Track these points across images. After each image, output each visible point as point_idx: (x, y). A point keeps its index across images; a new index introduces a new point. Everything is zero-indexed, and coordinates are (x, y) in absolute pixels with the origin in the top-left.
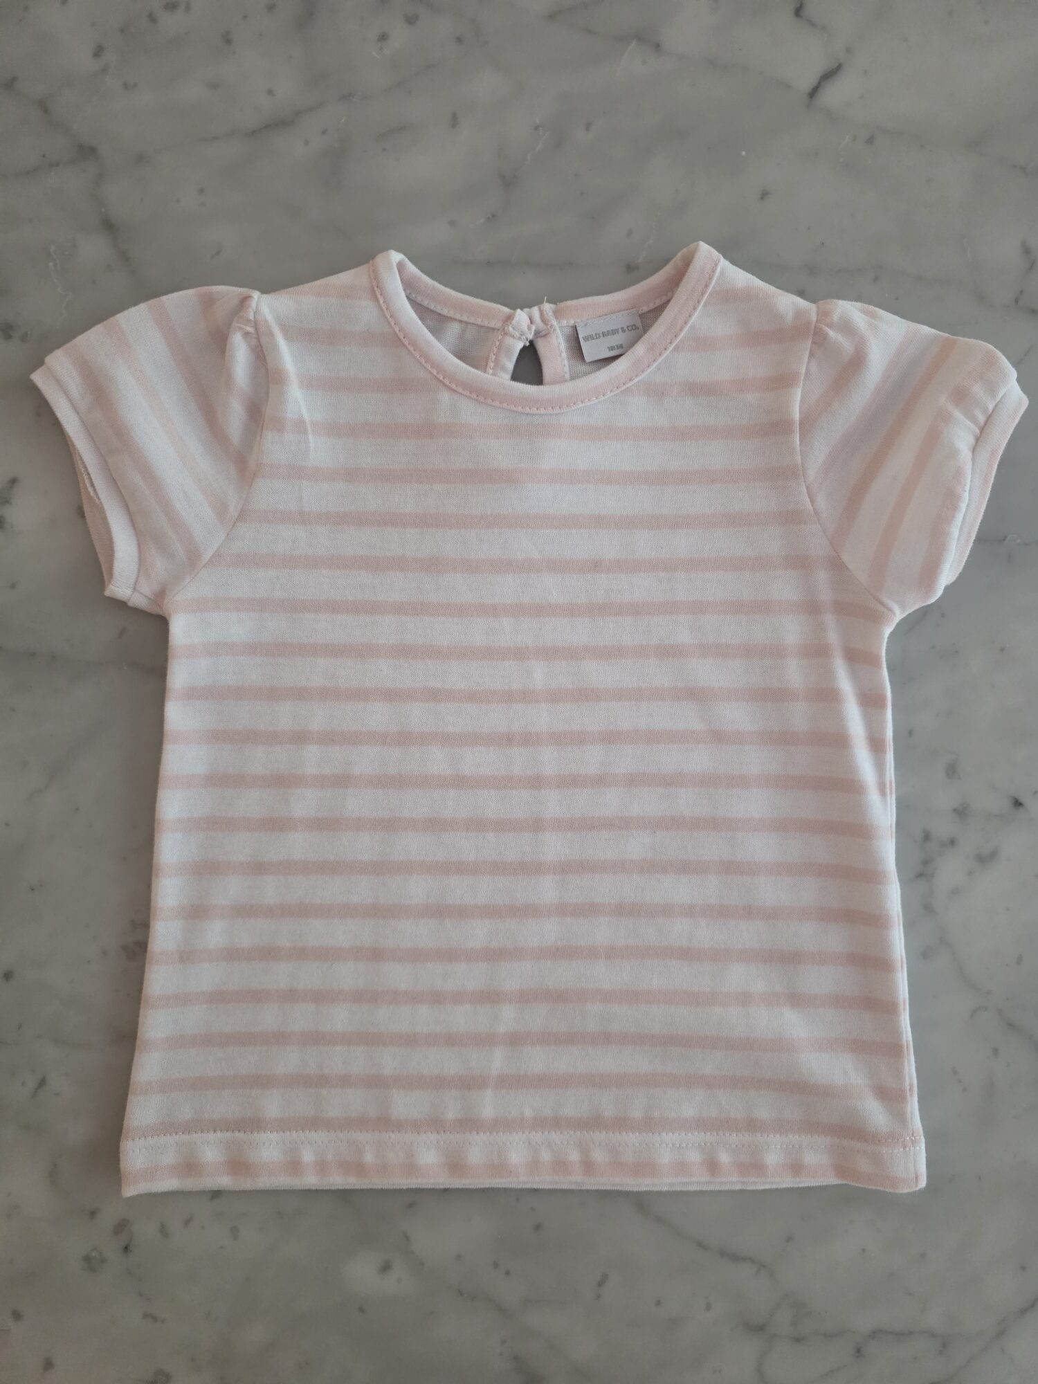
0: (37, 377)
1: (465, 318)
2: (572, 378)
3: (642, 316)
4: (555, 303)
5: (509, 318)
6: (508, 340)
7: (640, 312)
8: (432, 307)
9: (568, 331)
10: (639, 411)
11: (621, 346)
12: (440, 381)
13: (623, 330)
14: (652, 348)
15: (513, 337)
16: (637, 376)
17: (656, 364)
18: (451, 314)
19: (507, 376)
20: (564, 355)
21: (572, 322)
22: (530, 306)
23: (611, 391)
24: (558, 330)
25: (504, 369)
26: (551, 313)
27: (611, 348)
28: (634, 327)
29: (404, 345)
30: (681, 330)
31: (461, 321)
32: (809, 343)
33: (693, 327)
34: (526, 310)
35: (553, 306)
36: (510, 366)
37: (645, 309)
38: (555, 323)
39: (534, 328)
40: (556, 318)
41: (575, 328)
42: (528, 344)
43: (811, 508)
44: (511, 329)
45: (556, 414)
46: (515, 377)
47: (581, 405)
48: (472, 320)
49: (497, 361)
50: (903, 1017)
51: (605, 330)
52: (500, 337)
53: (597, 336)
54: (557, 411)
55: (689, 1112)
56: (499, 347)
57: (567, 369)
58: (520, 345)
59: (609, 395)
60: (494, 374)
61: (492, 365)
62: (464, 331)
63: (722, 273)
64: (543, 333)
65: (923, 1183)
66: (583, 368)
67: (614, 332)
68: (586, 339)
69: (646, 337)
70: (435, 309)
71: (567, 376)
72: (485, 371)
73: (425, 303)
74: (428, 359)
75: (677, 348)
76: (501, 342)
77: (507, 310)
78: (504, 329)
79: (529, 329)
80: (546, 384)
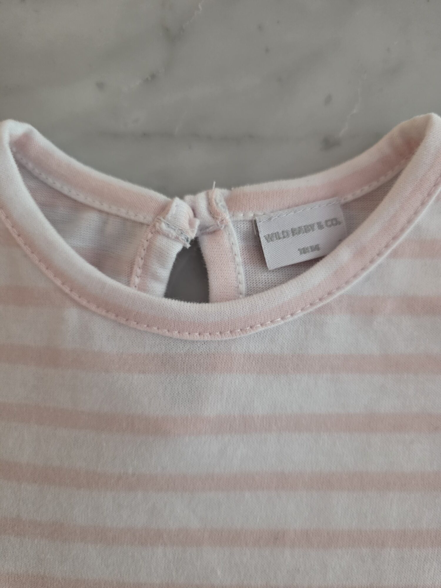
1: (105, 207)
2: (251, 292)
3: (345, 206)
4: (229, 187)
5: (164, 209)
6: (161, 242)
7: (343, 201)
8: (65, 190)
9: (245, 227)
11: (316, 248)
12: (66, 294)
13: (320, 226)
14: (360, 252)
15: (167, 236)
16: (338, 288)
17: (365, 274)
18: (88, 200)
19: (161, 288)
20: (239, 259)
21: (250, 215)
22: (194, 192)
23: (302, 310)
24: (231, 225)
25: (156, 278)
26: (223, 203)
27: (304, 251)
28: (334, 222)
29: (18, 246)
30: (402, 230)
31: (100, 211)
33: (418, 228)
34: (188, 198)
35: (225, 191)
36: (165, 273)
37: (350, 197)
38: (227, 216)
39: (197, 222)
40: (230, 209)
41: (254, 224)
42: (188, 246)
44: (164, 226)
45: (226, 341)
46: (170, 294)
47: (261, 329)
48: (114, 210)
49: (145, 268)
51: (296, 226)
52: (150, 235)
53: (285, 235)
54: (227, 337)
56: (149, 249)
57: (242, 277)
58: (177, 248)
59: (300, 314)
60: (142, 288)
61: (139, 272)
62: (105, 223)
64: (211, 229)
66: (263, 277)
67: (308, 229)
68: (269, 238)
69: (352, 238)
70: (69, 194)
71: (243, 288)
72: (128, 284)
73: (58, 185)
74: (49, 265)
75: (395, 255)
76: (151, 242)
77: (161, 198)
78: (154, 226)
79: (191, 224)
80: (212, 302)
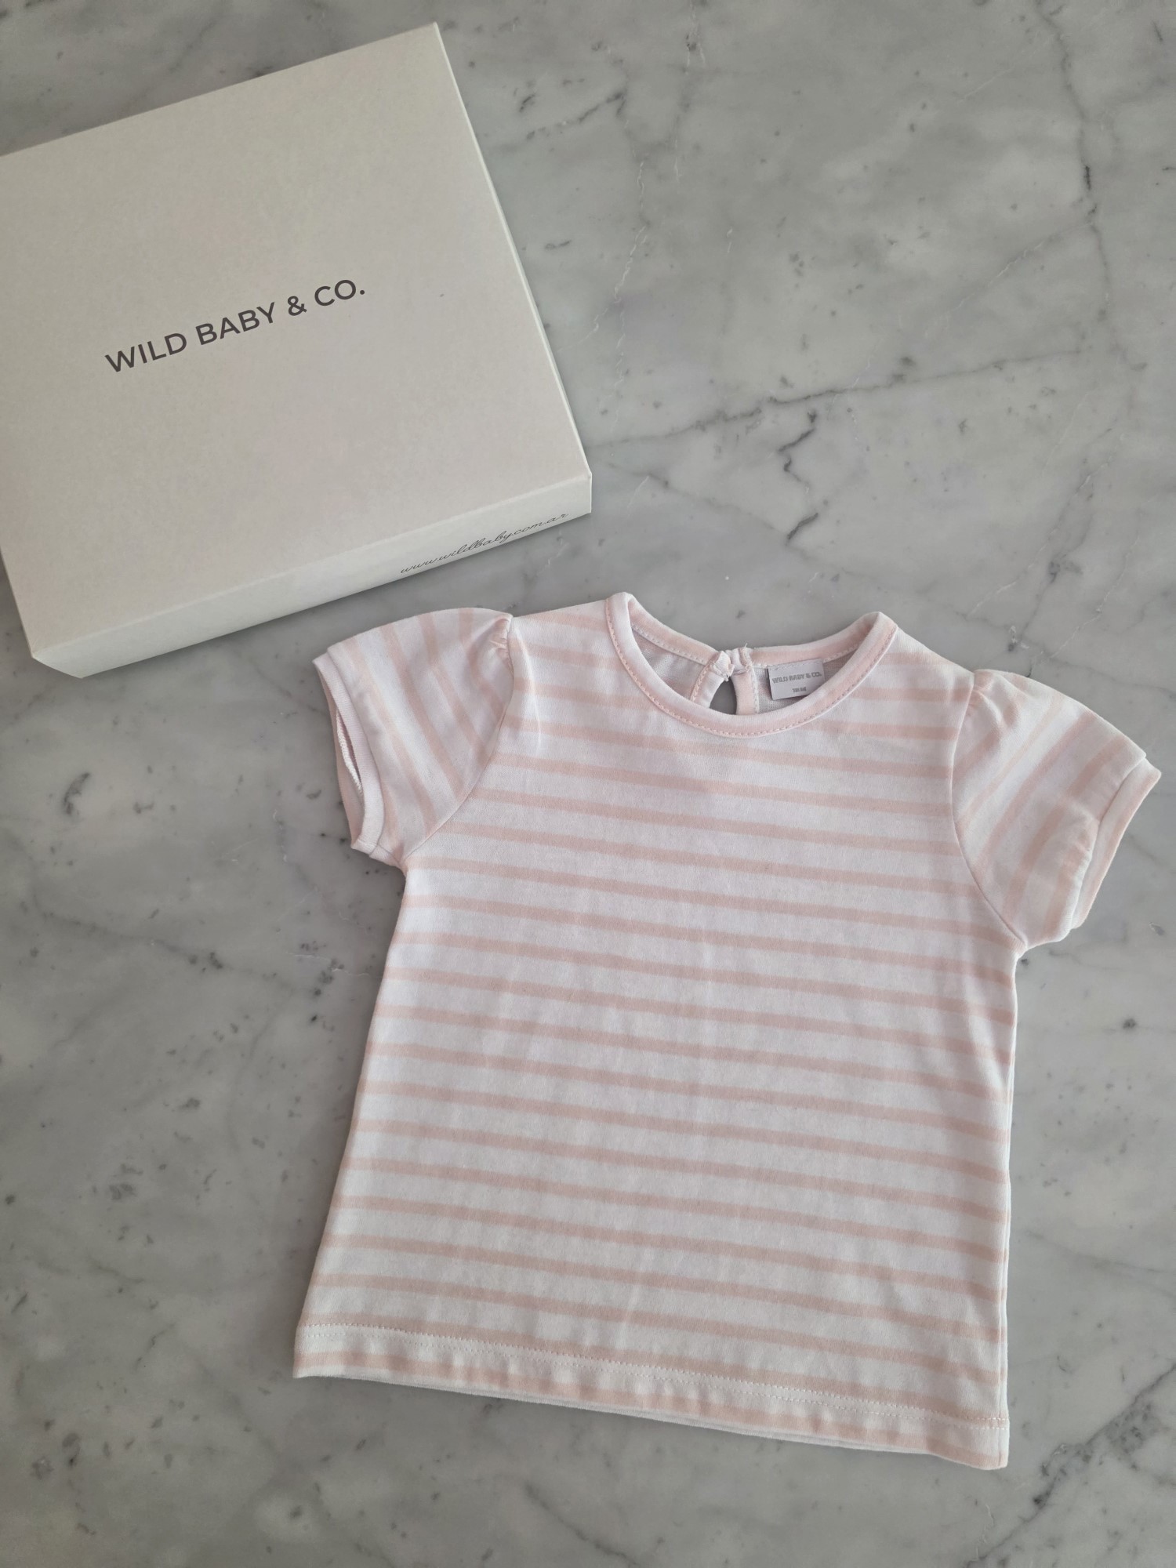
0: (320, 663)
1: (677, 652)
2: (764, 710)
3: (825, 665)
4: (752, 648)
5: (714, 658)
6: (712, 675)
7: (824, 662)
8: (651, 639)
9: (762, 672)
10: (816, 742)
11: (804, 689)
12: (652, 702)
13: (808, 676)
14: (832, 693)
15: (716, 673)
16: (816, 714)
17: (834, 706)
18: (666, 648)
19: (708, 704)
20: (757, 691)
21: (765, 666)
22: (731, 648)
23: (793, 725)
24: (753, 670)
25: (705, 697)
26: (749, 657)
27: (796, 690)
28: (817, 674)
29: (626, 670)
30: (858, 681)
31: (673, 654)
32: (966, 705)
33: (868, 679)
34: (728, 651)
35: (750, 650)
36: (711, 695)
37: (829, 659)
38: (751, 664)
39: (733, 667)
40: (753, 660)
41: (767, 671)
42: (727, 680)
43: (958, 842)
44: (715, 667)
45: (744, 739)
46: (713, 706)
47: (767, 734)
48: (683, 654)
49: (701, 691)
50: (1000, 1305)
51: (792, 675)
52: (705, 672)
53: (785, 679)
54: (746, 736)
55: (800, 1369)
56: (704, 680)
57: (757, 703)
58: (722, 681)
59: (791, 728)
60: (697, 702)
61: (696, 693)
62: (676, 662)
63: (897, 639)
64: (740, 672)
65: (1004, 1463)
66: (771, 703)
67: (800, 677)
68: (775, 681)
69: (827, 683)
70: (653, 642)
71: (758, 709)
72: (689, 699)
73: (646, 635)
74: (644, 683)
75: (853, 695)
76: (706, 677)
77: (713, 650)
78: (709, 667)
79: (730, 668)
80: (739, 715)
